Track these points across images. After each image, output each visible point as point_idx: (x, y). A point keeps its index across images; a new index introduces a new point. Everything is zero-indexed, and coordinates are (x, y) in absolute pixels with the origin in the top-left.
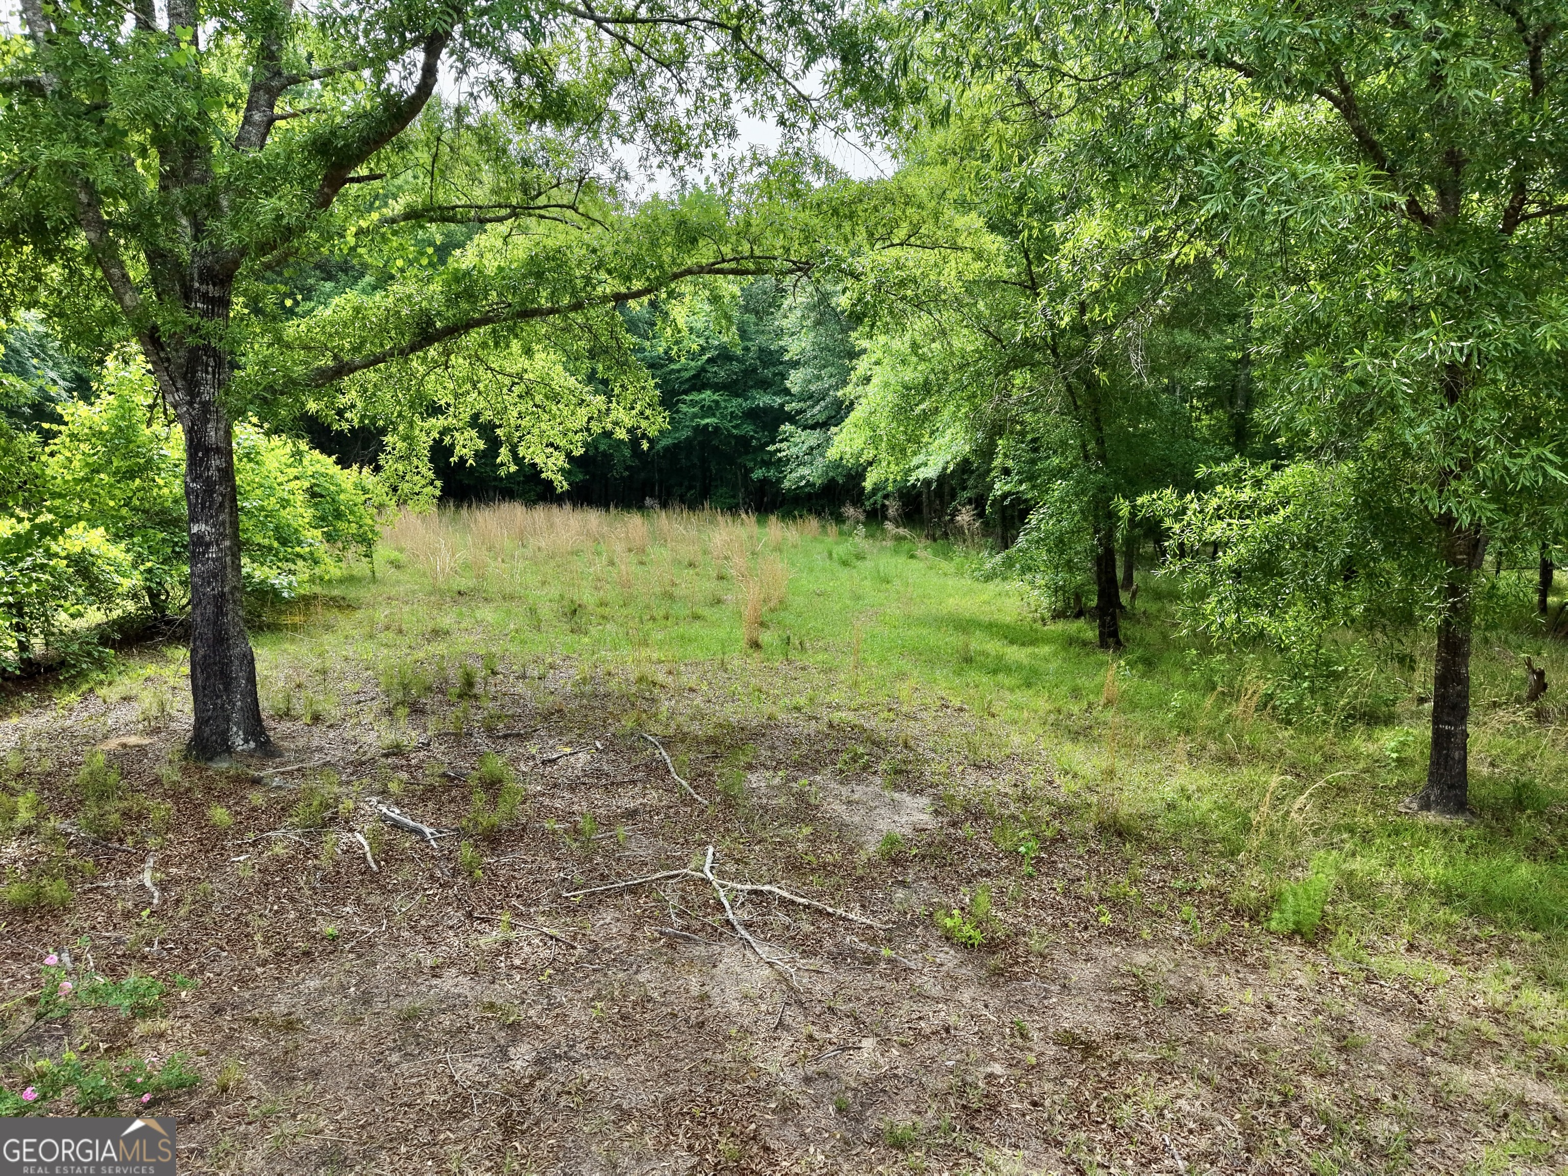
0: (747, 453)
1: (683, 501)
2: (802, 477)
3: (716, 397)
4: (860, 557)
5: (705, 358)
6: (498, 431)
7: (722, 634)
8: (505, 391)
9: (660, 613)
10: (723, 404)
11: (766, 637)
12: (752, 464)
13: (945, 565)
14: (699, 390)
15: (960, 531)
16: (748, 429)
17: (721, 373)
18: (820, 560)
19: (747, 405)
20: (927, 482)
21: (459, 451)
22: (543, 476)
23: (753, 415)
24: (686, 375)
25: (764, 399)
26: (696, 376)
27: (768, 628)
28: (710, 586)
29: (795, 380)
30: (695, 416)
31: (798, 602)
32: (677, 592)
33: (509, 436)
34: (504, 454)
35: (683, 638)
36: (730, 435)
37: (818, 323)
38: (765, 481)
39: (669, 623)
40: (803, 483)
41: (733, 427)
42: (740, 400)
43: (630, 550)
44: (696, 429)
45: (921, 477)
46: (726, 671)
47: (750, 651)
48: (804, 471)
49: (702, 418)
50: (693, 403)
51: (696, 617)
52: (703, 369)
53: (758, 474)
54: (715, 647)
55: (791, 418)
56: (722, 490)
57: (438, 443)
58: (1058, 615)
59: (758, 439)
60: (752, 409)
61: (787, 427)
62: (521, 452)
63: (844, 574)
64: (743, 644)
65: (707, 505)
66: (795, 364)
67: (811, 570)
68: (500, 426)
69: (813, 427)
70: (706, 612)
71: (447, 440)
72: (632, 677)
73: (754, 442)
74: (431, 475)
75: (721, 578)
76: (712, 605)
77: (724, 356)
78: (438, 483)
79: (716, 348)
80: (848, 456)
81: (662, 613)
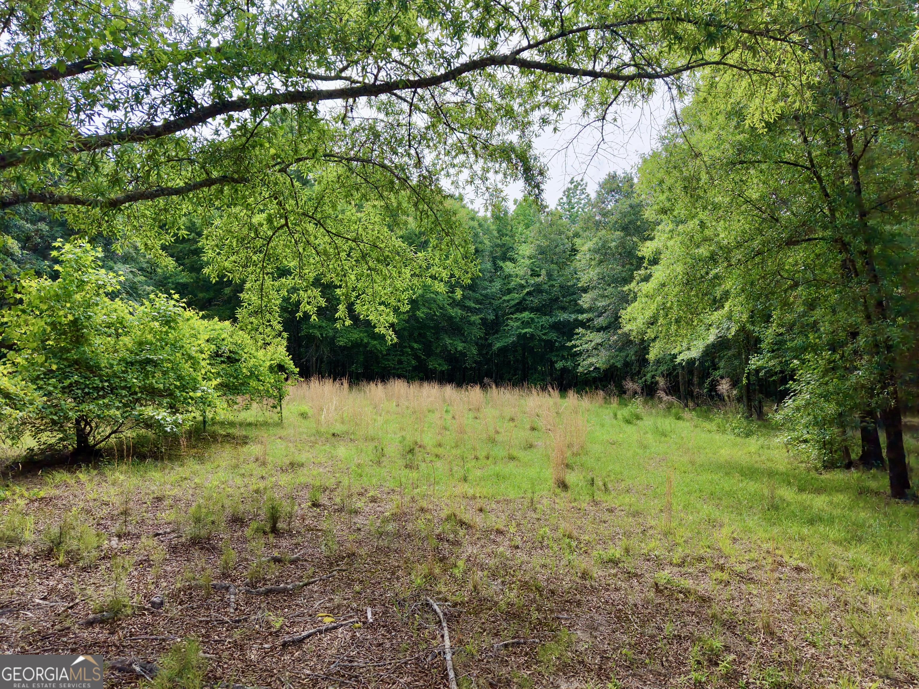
0: (552, 351)
1: (510, 380)
2: (592, 364)
3: (532, 316)
4: (638, 417)
5: (525, 292)
6: (338, 291)
7: (532, 472)
8: (343, 255)
9: (482, 454)
10: (536, 320)
11: (571, 478)
12: (555, 359)
13: (707, 425)
14: (521, 312)
15: (721, 397)
16: (553, 336)
17: (536, 301)
18: (608, 419)
19: (552, 320)
20: (691, 362)
21: (305, 307)
22: (377, 330)
23: (557, 327)
24: (513, 303)
25: (563, 316)
26: (519, 303)
27: (573, 469)
28: (523, 434)
29: (585, 300)
30: (518, 328)
31: (596, 449)
32: (499, 438)
33: (347, 296)
34: (342, 311)
35: (498, 475)
36: (541, 340)
37: (601, 262)
38: (564, 370)
39: (489, 462)
40: (592, 369)
41: (543, 334)
42: (547, 317)
43: (470, 410)
44: (519, 336)
45: (685, 358)
46: (535, 510)
47: (558, 491)
48: (593, 360)
49: (522, 329)
50: (517, 319)
51: (512, 458)
52: (524, 299)
53: (559, 365)
54: (526, 485)
55: (583, 324)
56: (536, 376)
57: (286, 300)
58: (829, 466)
59: (560, 342)
60: (555, 323)
61: (580, 330)
62: (358, 308)
63: (629, 429)
64: (551, 483)
65: (525, 384)
66: (585, 290)
67: (603, 426)
68: (340, 287)
69: (599, 330)
70: (521, 454)
71: (294, 297)
72: (444, 514)
73: (557, 344)
74: (279, 327)
75: (533, 429)
76: (525, 449)
77: (538, 290)
78: (285, 335)
79: (532, 286)
80: (634, 333)
81: (484, 454)
